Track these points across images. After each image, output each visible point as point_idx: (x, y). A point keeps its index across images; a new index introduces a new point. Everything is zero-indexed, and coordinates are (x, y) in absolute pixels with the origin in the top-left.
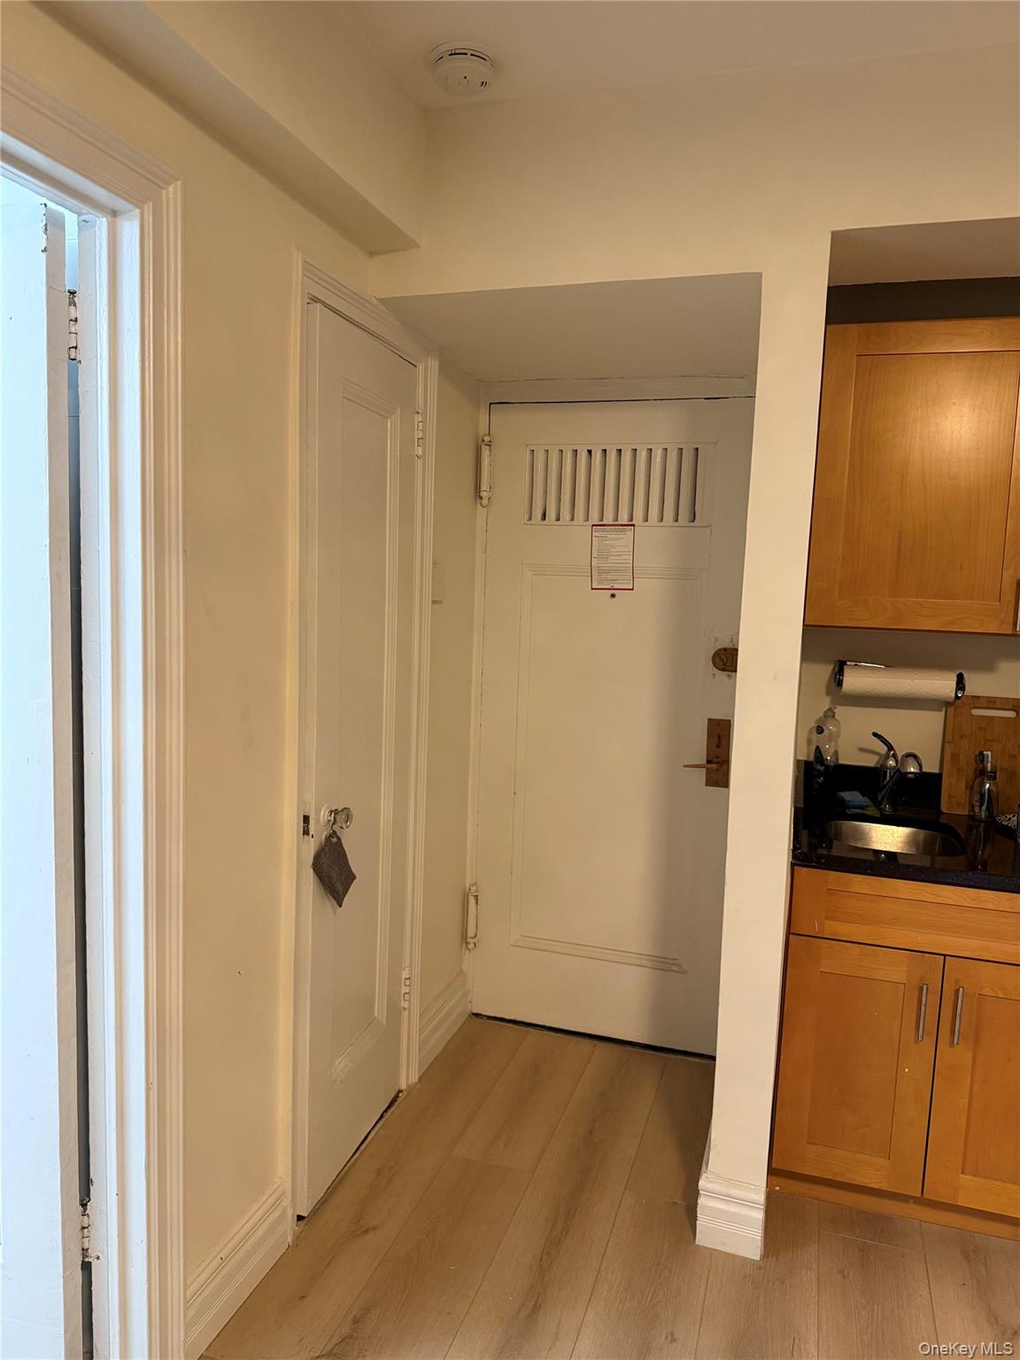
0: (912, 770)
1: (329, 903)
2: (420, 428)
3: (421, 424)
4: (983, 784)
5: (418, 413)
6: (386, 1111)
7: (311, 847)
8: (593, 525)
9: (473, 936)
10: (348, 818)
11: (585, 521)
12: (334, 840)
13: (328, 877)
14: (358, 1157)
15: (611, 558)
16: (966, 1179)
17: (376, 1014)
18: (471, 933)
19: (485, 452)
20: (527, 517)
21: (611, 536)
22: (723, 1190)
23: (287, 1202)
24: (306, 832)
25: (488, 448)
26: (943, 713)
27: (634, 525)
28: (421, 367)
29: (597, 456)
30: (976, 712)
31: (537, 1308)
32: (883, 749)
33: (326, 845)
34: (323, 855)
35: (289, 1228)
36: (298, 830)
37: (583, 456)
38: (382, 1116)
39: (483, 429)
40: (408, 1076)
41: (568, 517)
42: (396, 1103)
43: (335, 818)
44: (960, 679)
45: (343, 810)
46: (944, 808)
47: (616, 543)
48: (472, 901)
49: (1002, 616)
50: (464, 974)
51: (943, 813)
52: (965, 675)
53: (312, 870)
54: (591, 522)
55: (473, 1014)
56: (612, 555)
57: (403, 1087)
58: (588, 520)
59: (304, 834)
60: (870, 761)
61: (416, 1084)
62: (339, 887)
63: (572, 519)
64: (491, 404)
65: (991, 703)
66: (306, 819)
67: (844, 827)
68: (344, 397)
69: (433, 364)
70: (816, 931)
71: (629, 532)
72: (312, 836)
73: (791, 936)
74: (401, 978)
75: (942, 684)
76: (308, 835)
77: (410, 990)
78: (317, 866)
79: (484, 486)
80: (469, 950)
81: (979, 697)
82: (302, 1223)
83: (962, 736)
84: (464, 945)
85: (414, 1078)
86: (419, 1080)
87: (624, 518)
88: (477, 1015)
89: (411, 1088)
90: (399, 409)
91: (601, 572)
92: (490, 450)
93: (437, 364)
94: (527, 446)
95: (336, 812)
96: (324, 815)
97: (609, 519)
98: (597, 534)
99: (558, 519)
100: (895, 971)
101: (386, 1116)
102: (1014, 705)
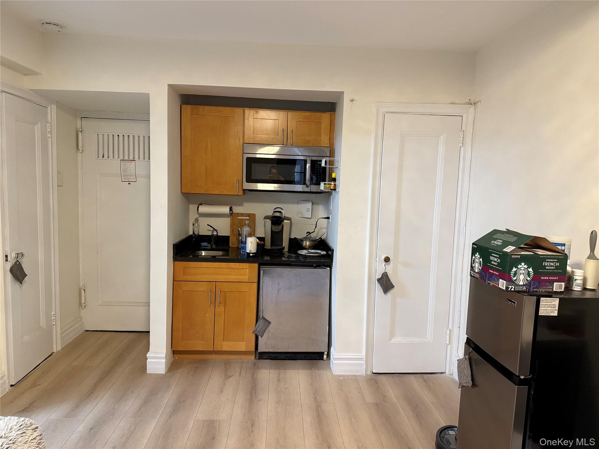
0: (215, 234)
1: (17, 284)
2: (49, 128)
3: (49, 127)
4: (239, 238)
5: (48, 123)
6: (47, 358)
7: (9, 265)
8: (121, 160)
9: (84, 303)
10: (23, 255)
11: (118, 158)
12: (18, 263)
13: (16, 274)
14: (35, 370)
15: (127, 171)
16: (225, 343)
17: (41, 325)
18: (83, 302)
19: (80, 134)
20: (97, 157)
21: (127, 164)
22: (153, 356)
23: (6, 378)
24: (7, 260)
25: (81, 133)
26: (230, 218)
27: (135, 160)
28: (49, 108)
29: (121, 137)
30: (239, 218)
31: (92, 393)
32: (212, 229)
33: (14, 264)
34: (13, 267)
35: (8, 388)
36: (3, 260)
37: (116, 137)
38: (45, 359)
39: (79, 126)
40: (57, 347)
41: (112, 157)
42: (52, 356)
43: (17, 256)
44: (231, 209)
45: (20, 253)
46: (230, 245)
47: (129, 166)
48: (83, 291)
49: (234, 190)
50: (81, 317)
51: (230, 247)
52: (232, 207)
53: (10, 272)
54: (120, 159)
55: (86, 331)
56: (128, 170)
57: (55, 351)
58: (119, 158)
59: (6, 261)
60: (210, 233)
61: (60, 350)
62: (20, 278)
63: (113, 158)
64: (81, 118)
65: (242, 215)
66: (6, 256)
67: (200, 253)
68: (16, 120)
69: (54, 107)
70: (181, 279)
71: (133, 163)
72: (9, 262)
73: (174, 282)
74: (52, 314)
75: (226, 210)
76: (8, 261)
77: (56, 318)
78: (11, 270)
79: (80, 145)
80: (83, 308)
81: (238, 213)
82: (13, 387)
83: (234, 225)
84: (81, 307)
85: (59, 348)
86: (61, 349)
87: (131, 158)
88: (87, 331)
89: (58, 352)
90: (40, 122)
91: (125, 176)
92: (82, 133)
93: (55, 107)
94: (96, 132)
95: (18, 254)
96: (14, 255)
97: (126, 158)
98: (123, 163)
99: (108, 158)
100: (202, 288)
101: (47, 359)
102: (248, 215)
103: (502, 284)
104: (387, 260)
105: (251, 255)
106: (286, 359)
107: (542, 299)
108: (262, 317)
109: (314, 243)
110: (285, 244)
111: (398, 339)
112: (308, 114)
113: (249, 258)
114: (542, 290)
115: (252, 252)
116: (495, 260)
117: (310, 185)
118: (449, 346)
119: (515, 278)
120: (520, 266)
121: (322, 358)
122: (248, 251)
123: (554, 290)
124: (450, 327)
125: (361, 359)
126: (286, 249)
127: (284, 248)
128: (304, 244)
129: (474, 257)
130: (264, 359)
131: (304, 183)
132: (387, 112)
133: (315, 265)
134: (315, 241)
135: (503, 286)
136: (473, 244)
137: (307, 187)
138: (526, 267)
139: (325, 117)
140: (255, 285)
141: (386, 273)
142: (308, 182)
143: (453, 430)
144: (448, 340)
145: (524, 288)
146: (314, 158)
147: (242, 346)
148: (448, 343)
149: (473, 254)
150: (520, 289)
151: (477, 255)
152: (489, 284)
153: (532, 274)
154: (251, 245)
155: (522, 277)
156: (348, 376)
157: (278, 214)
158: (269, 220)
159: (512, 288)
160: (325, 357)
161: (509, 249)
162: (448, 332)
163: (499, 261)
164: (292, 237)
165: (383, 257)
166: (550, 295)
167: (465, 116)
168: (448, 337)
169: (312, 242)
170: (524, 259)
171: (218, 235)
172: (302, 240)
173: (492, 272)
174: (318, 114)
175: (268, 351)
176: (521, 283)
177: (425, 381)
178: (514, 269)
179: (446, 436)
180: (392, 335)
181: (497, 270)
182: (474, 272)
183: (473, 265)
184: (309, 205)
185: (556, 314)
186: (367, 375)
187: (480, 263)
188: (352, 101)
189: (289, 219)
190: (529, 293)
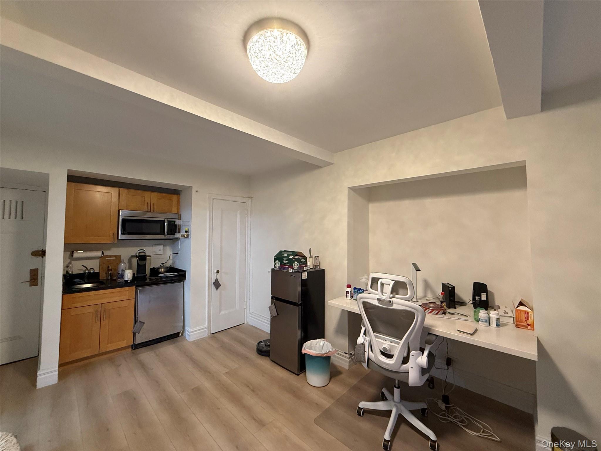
0: (92, 271)
4: (109, 272)
16: (109, 345)
22: (45, 372)
26: (99, 260)
30: (107, 258)
32: (85, 269)
44: (103, 253)
46: (100, 278)
49: (110, 240)
52: (104, 251)
60: (82, 272)
65: (110, 256)
70: (69, 307)
75: (99, 254)
81: (107, 255)
83: (104, 264)
100: (90, 310)
102: (115, 256)
103: (290, 270)
104: (218, 272)
105: (129, 281)
106: (155, 344)
107: (303, 273)
108: (139, 321)
109: (167, 269)
110: (148, 272)
111: (223, 312)
112: (164, 195)
113: (127, 284)
114: (301, 270)
115: (130, 279)
116: (286, 262)
117: (167, 235)
118: (246, 310)
119: (294, 267)
120: (295, 263)
121: (179, 336)
122: (126, 279)
123: (304, 270)
124: (246, 300)
125: (206, 328)
126: (148, 275)
127: (147, 275)
128: (160, 271)
129: (275, 262)
130: (138, 348)
131: (164, 234)
132: (215, 199)
133: (173, 282)
134: (167, 268)
135: (291, 271)
136: (274, 257)
137: (165, 236)
138: (297, 262)
139: (175, 197)
140: (133, 301)
141: (217, 279)
142: (166, 233)
143: (262, 343)
144: (245, 306)
145: (297, 270)
146: (169, 220)
147: (124, 344)
148: (245, 308)
149: (275, 260)
150: (295, 271)
151: (277, 261)
152: (284, 271)
153: (298, 265)
154: (128, 275)
155: (296, 266)
156: (198, 340)
157: (143, 254)
158: (135, 258)
159: (294, 271)
160: (180, 334)
161: (291, 257)
162: (245, 302)
163: (288, 262)
164: (152, 267)
165: (215, 271)
166: (305, 271)
167: (247, 203)
168: (245, 305)
169: (165, 269)
170: (296, 260)
171: (95, 272)
172: (158, 268)
173: (285, 266)
174: (171, 195)
175: (142, 342)
176: (296, 269)
177: (238, 329)
178: (294, 264)
179: (261, 346)
180: (220, 311)
181: (287, 265)
182: (276, 268)
183: (275, 265)
184: (161, 247)
185: (306, 278)
186: (208, 336)
187: (279, 264)
188: (197, 192)
189: (150, 256)
190: (299, 272)
